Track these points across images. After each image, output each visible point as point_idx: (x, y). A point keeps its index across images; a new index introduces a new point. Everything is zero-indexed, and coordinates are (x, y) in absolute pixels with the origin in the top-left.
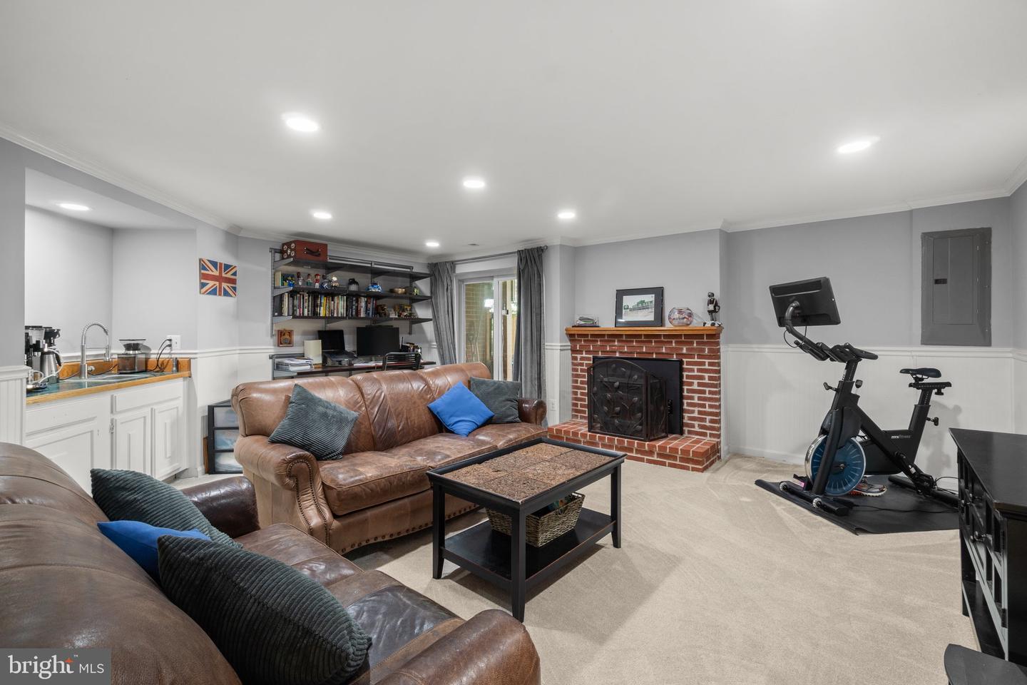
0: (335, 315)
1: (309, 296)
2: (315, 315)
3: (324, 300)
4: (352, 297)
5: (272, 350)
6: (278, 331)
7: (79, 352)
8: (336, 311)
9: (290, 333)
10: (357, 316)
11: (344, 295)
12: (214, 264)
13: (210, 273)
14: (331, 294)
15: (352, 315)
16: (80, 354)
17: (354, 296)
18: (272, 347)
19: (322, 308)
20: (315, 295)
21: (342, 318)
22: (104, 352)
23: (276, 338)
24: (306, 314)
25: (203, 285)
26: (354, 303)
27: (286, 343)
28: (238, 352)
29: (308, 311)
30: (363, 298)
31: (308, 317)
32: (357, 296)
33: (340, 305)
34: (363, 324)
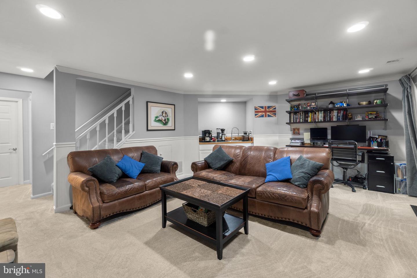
0: (317, 121)
1: (302, 113)
2: (306, 121)
3: (310, 114)
4: (327, 111)
5: (291, 136)
6: (293, 129)
7: (230, 134)
8: (317, 119)
9: (298, 129)
10: (331, 120)
11: (322, 111)
12: (262, 107)
13: (260, 110)
14: (314, 111)
15: (327, 120)
16: (231, 135)
17: (329, 110)
18: (291, 135)
19: (309, 118)
20: (306, 112)
21: (321, 122)
22: (237, 135)
23: (292, 131)
24: (301, 121)
25: (256, 115)
26: (328, 114)
27: (296, 134)
28: (278, 136)
29: (302, 120)
30: (335, 111)
31: (302, 123)
32: (331, 110)
33: (320, 116)
34: (335, 125)
